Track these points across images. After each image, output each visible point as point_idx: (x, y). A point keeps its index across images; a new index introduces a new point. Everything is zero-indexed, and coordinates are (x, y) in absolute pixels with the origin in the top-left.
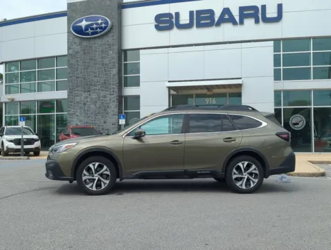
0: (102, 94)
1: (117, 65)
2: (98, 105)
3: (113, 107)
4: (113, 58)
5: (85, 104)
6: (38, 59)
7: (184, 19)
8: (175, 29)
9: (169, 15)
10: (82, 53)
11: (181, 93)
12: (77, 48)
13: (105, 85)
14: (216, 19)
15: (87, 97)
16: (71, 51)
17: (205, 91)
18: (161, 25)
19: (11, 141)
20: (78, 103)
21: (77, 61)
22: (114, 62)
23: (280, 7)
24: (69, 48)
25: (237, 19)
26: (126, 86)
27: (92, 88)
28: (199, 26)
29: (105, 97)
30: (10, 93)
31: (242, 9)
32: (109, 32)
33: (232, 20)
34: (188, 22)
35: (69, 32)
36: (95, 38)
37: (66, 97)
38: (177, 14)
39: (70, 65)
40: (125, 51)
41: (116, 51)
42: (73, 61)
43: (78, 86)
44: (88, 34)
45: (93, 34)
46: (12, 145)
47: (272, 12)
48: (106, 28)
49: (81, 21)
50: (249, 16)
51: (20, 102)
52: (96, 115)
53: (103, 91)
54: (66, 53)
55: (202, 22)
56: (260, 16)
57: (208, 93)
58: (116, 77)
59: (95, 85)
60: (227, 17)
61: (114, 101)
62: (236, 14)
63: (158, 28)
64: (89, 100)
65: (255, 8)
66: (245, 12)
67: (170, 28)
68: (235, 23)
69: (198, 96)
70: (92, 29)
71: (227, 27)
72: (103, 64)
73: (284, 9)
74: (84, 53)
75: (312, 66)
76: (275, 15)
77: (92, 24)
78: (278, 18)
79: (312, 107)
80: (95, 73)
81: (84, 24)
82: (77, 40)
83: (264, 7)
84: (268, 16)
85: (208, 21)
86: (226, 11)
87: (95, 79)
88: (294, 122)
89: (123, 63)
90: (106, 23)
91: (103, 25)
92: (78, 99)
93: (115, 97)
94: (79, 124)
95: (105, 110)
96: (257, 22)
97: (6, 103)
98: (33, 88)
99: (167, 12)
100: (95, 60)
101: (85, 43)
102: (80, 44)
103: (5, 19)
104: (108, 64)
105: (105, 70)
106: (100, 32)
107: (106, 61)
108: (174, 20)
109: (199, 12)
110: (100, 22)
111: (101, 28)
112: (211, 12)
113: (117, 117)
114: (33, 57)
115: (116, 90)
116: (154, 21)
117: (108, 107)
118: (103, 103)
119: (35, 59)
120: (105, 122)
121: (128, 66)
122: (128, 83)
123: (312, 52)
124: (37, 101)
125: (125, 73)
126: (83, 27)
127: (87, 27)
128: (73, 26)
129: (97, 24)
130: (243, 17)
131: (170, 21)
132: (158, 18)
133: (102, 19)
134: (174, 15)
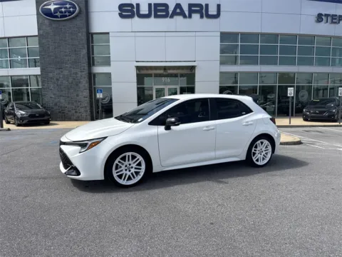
0: (73, 71)
1: (86, 46)
2: (70, 80)
3: (84, 83)
4: (82, 40)
5: (57, 80)
6: (9, 38)
7: (144, 10)
8: (136, 18)
9: (131, 5)
10: (52, 34)
11: (143, 73)
13: (76, 63)
14: (170, 12)
15: (59, 74)
16: (41, 32)
17: (161, 72)
18: (124, 14)
20: (51, 78)
21: (48, 41)
22: (83, 44)
23: (219, 6)
24: (39, 29)
25: (187, 13)
26: (94, 65)
27: (64, 65)
28: (156, 16)
29: (76, 73)
31: (191, 6)
32: (77, 16)
33: (182, 14)
34: (147, 13)
35: (38, 14)
37: (40, 73)
38: (138, 5)
39: (42, 45)
40: (92, 34)
41: (85, 34)
42: (44, 41)
43: (50, 64)
44: (57, 17)
45: (62, 17)
47: (213, 11)
49: (50, 4)
50: (196, 12)
52: (69, 89)
53: (74, 68)
54: (37, 34)
55: (159, 13)
56: (204, 12)
57: (165, 73)
58: (86, 58)
59: (66, 63)
60: (178, 11)
61: (85, 78)
62: (186, 8)
63: (122, 16)
64: (61, 76)
65: (200, 6)
66: (193, 9)
68: (185, 16)
69: (156, 75)
70: (61, 12)
71: (179, 19)
72: (73, 45)
73: (222, 9)
74: (55, 35)
75: (239, 55)
76: (215, 13)
77: (61, 8)
79: (238, 85)
80: (66, 52)
81: (52, 7)
82: (47, 22)
83: (207, 5)
84: (210, 13)
85: (164, 13)
86: (178, 6)
87: (67, 58)
89: (91, 44)
91: (71, 10)
92: (51, 75)
93: (85, 73)
96: (202, 17)
99: (129, 2)
100: (65, 41)
101: (54, 26)
102: (50, 25)
104: (77, 45)
105: (75, 51)
106: (69, 16)
107: (76, 42)
108: (135, 10)
109: (156, 5)
111: (69, 12)
112: (166, 6)
113: (88, 91)
114: (3, 36)
115: (86, 68)
116: (118, 10)
117: (80, 82)
118: (74, 79)
119: (5, 38)
120: (77, 95)
121: (95, 48)
122: (95, 63)
123: (239, 44)
124: (11, 77)
125: (93, 54)
126: (52, 10)
127: (56, 10)
128: (42, 8)
129: (66, 8)
130: (191, 12)
131: (132, 11)
132: (121, 7)
133: (70, 4)
134: (135, 5)
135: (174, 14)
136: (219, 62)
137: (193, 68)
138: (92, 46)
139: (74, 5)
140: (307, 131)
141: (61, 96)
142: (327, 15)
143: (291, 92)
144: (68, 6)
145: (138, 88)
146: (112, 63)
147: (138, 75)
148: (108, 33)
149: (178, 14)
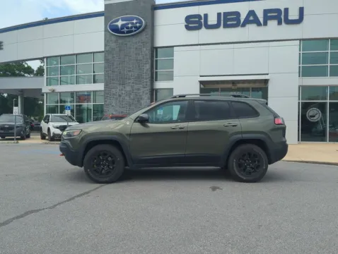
0: (136, 87)
1: (150, 61)
2: (132, 97)
4: (146, 55)
5: (120, 96)
6: (77, 55)
7: (212, 20)
8: (203, 28)
9: (199, 16)
10: (118, 49)
12: (113, 45)
13: (139, 78)
14: (242, 21)
15: (122, 90)
16: (108, 48)
17: (230, 86)
18: (190, 25)
19: (57, 128)
20: (114, 94)
21: (114, 57)
22: (147, 59)
23: (301, 10)
24: (106, 45)
25: (261, 20)
26: (156, 80)
27: (127, 81)
28: (226, 26)
29: (139, 89)
30: (50, 85)
31: (266, 12)
32: (143, 30)
33: (256, 21)
34: (216, 23)
35: (106, 30)
36: (130, 36)
37: (103, 89)
38: (206, 16)
39: (106, 60)
40: (157, 48)
41: (149, 48)
42: (110, 57)
43: (113, 80)
44: (123, 33)
45: (128, 32)
46: (58, 131)
47: (293, 15)
48: (140, 27)
49: (117, 21)
50: (272, 18)
51: (60, 93)
52: (130, 106)
53: (136, 84)
54: (103, 50)
55: (229, 23)
56: (283, 17)
58: (149, 72)
59: (129, 79)
60: (251, 18)
61: (146, 94)
62: (260, 15)
63: (188, 28)
64: (123, 92)
65: (278, 11)
66: (269, 15)
67: (199, 28)
68: (259, 24)
69: (224, 90)
70: (127, 28)
72: (137, 60)
73: (305, 12)
74: (120, 50)
75: (329, 65)
77: (128, 24)
78: (300, 20)
79: (328, 101)
80: (129, 68)
81: (120, 23)
82: (114, 38)
83: (286, 10)
84: (290, 18)
85: (235, 22)
86: (252, 13)
87: (130, 74)
88: (311, 114)
89: (155, 59)
90: (141, 22)
91: (138, 25)
92: (113, 91)
93: (148, 89)
94: (114, 113)
95: (138, 101)
96: (280, 23)
97: (47, 94)
98: (69, 81)
99: (196, 13)
100: (129, 56)
101: (120, 41)
102: (116, 41)
103: (46, 18)
104: (141, 60)
105: (139, 66)
106: (135, 31)
107: (140, 57)
108: (203, 21)
109: (226, 14)
110: (135, 21)
111: (136, 27)
112: (238, 14)
115: (149, 83)
116: (184, 22)
117: (141, 99)
118: (136, 95)
119: (74, 54)
121: (159, 62)
122: (158, 78)
123: (329, 51)
124: (76, 92)
125: (156, 69)
126: (120, 26)
127: (123, 26)
128: (110, 25)
129: (133, 23)
130: (266, 18)
131: (199, 22)
132: (188, 18)
133: (137, 19)
134: (203, 16)
138: (157, 61)
139: (141, 20)
146: (175, 78)
148: (172, 47)
149: (251, 22)
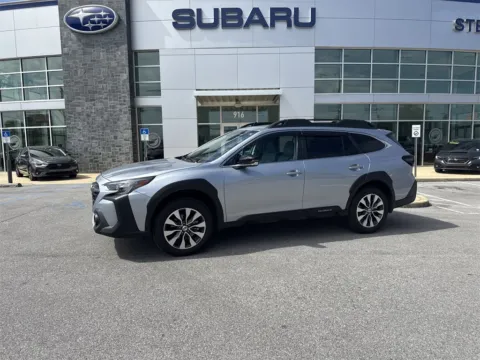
0: (110, 103)
1: (127, 69)
2: (105, 117)
3: (125, 120)
5: (89, 116)
6: (22, 59)
7: (209, 18)
8: (197, 28)
9: (190, 11)
10: (81, 52)
11: (206, 105)
12: (75, 46)
13: (114, 92)
14: (245, 20)
15: (91, 107)
16: (66, 49)
17: (233, 104)
18: (180, 23)
20: (79, 114)
21: (75, 63)
22: (123, 66)
24: (63, 46)
25: (268, 22)
26: (138, 95)
27: (97, 96)
28: (225, 26)
29: (114, 107)
31: (273, 11)
32: (115, 27)
33: (262, 22)
34: (212, 21)
35: (61, 25)
36: (97, 34)
37: (63, 107)
38: (200, 11)
39: (66, 68)
40: (136, 53)
41: (126, 52)
42: (70, 63)
43: (78, 94)
44: (87, 29)
45: (94, 28)
47: (306, 17)
49: (77, 11)
50: (281, 19)
52: (104, 129)
53: (110, 100)
54: (60, 53)
55: (229, 22)
56: (292, 19)
57: (237, 106)
58: (128, 84)
59: (100, 93)
60: (256, 18)
61: (125, 113)
62: (267, 16)
64: (93, 111)
65: (287, 10)
66: (276, 15)
68: (265, 26)
69: (226, 109)
70: (93, 22)
71: (257, 29)
72: (109, 68)
73: (318, 14)
74: (84, 53)
75: (343, 79)
77: (93, 16)
78: (311, 25)
80: (99, 78)
81: (81, 16)
82: (73, 35)
83: (297, 10)
84: (301, 20)
86: (256, 11)
87: (101, 86)
89: (134, 66)
90: (111, 15)
91: (107, 19)
92: (79, 109)
93: (126, 107)
95: (115, 123)
96: (289, 26)
98: (17, 96)
99: (187, 7)
100: (98, 62)
101: (84, 41)
102: (79, 40)
104: (115, 68)
105: (113, 76)
106: (104, 27)
107: (113, 64)
108: (195, 18)
109: (225, 11)
111: (104, 22)
112: (239, 11)
113: (130, 131)
114: (15, 56)
115: (128, 99)
116: (171, 18)
117: (119, 119)
118: (111, 115)
119: (17, 59)
120: (116, 138)
121: (140, 71)
122: (141, 92)
124: (25, 112)
125: (137, 80)
126: (81, 19)
127: (86, 19)
128: (67, 18)
129: (100, 16)
130: (274, 19)
131: (191, 19)
132: (177, 14)
133: (106, 10)
134: (195, 12)
135: (251, 21)
136: (313, 90)
137: (276, 98)
138: (137, 69)
139: (111, 12)
140: (440, 188)
141: (93, 138)
142: (470, 21)
143: (416, 131)
144: (102, 13)
145: (199, 127)
146: (162, 92)
147: (199, 109)
148: (157, 51)
149: (256, 22)
